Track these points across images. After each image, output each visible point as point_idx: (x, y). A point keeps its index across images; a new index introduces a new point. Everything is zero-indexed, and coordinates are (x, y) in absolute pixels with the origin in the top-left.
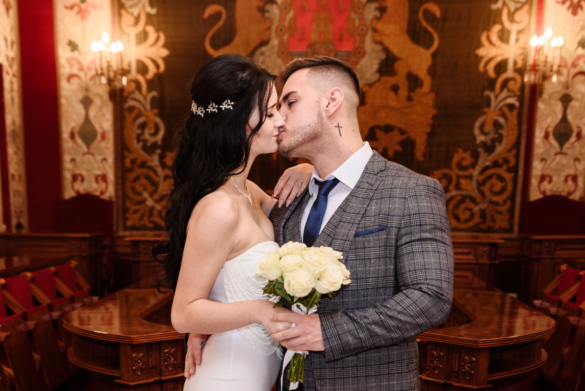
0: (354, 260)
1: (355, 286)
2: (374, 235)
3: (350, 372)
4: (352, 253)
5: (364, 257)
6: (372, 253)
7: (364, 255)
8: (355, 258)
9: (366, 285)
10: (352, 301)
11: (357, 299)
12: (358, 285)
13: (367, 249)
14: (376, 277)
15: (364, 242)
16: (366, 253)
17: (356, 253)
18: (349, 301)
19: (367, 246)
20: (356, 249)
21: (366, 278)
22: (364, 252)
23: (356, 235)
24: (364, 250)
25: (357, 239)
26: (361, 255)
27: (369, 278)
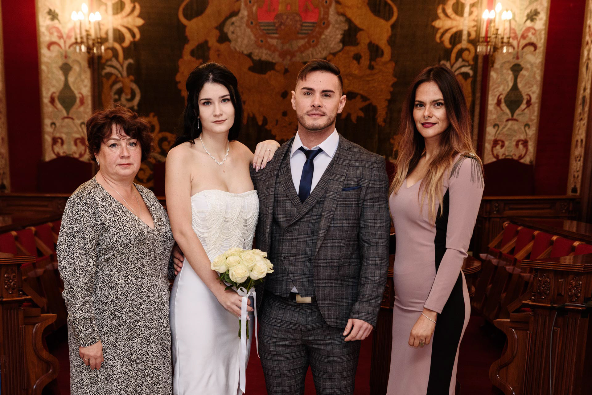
0: (342, 206)
1: (341, 224)
2: (355, 190)
3: (334, 283)
4: (341, 202)
5: (349, 205)
6: (354, 202)
7: (349, 203)
8: (342, 205)
9: (348, 224)
10: (338, 234)
11: (342, 233)
12: (343, 224)
13: (351, 200)
14: (354, 219)
15: (349, 195)
16: (350, 203)
17: (343, 202)
18: (337, 234)
19: (351, 198)
20: (343, 199)
21: (349, 219)
22: (349, 202)
23: (344, 190)
24: (349, 200)
25: (344, 192)
26: (347, 203)
27: (350, 219)
